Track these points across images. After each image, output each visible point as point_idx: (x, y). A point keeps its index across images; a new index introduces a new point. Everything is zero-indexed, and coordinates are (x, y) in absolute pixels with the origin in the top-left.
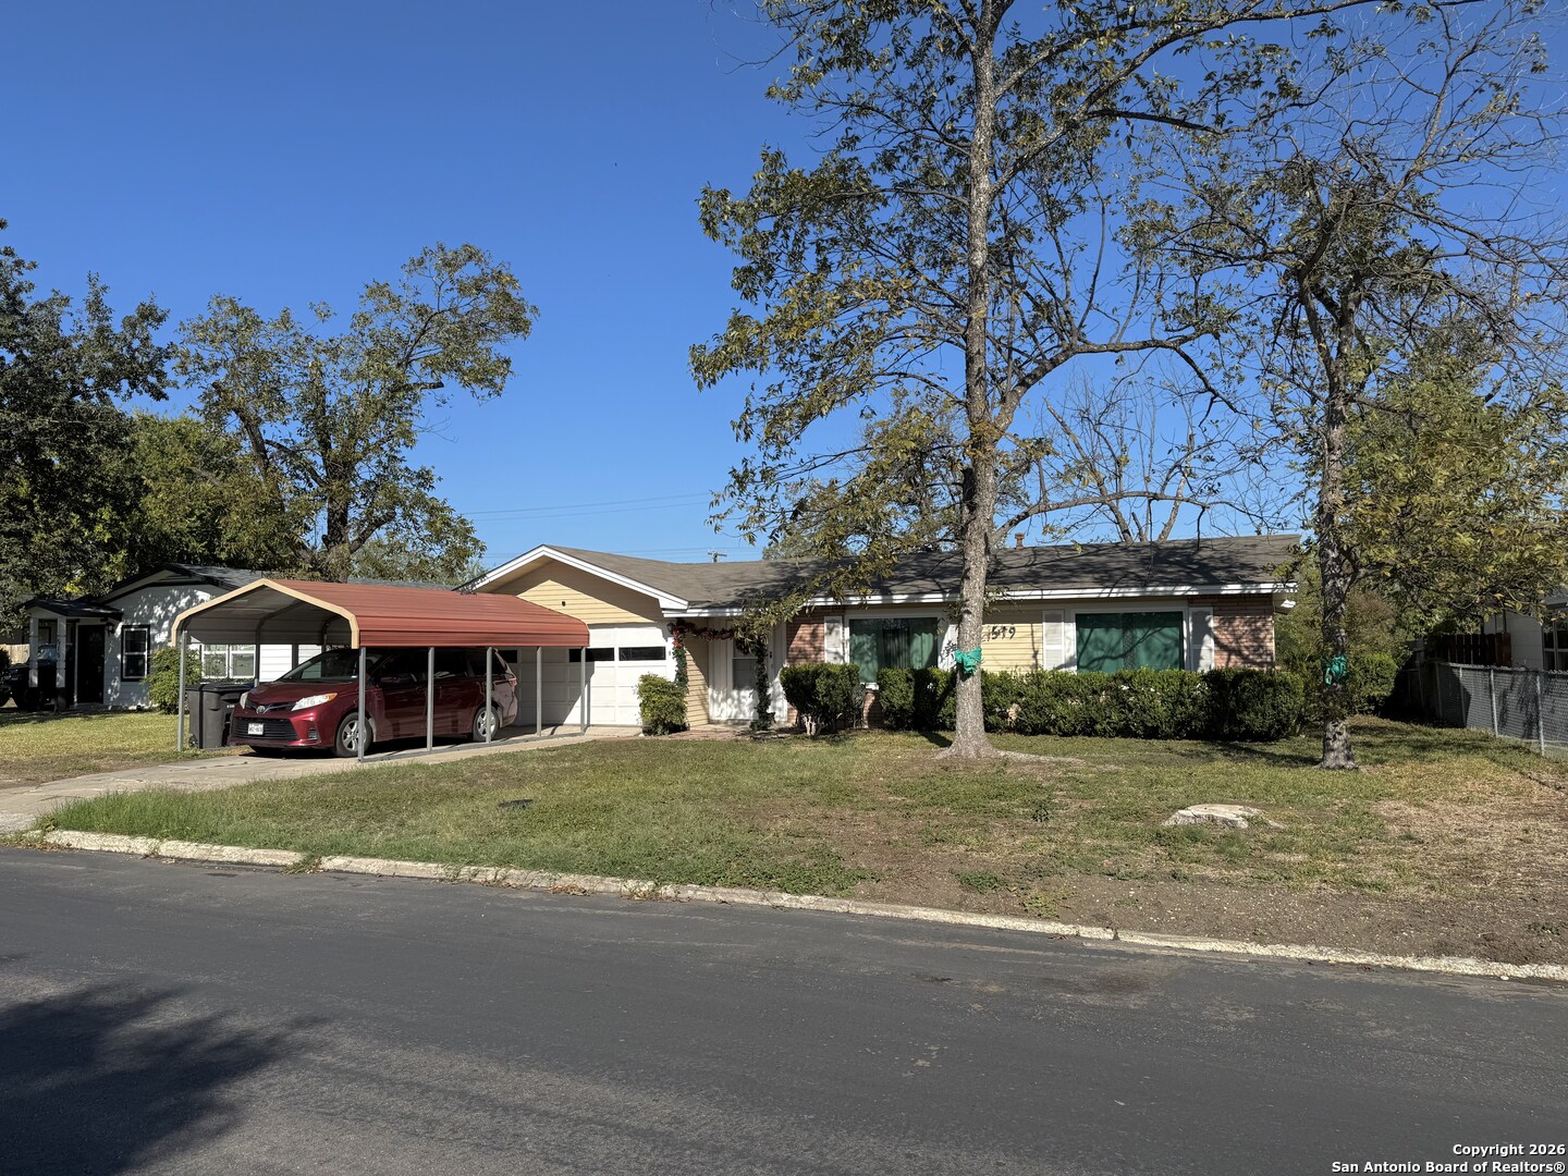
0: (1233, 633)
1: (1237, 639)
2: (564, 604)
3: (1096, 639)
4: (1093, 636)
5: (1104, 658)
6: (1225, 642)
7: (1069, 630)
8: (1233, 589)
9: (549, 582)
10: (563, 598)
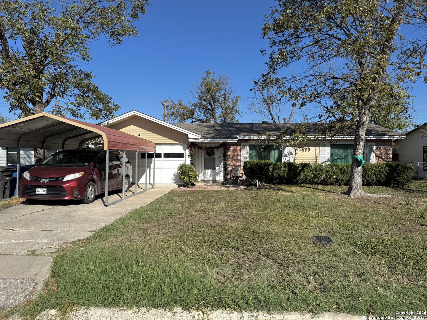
0: (380, 151)
1: (381, 153)
2: (139, 135)
3: (335, 153)
4: (334, 152)
5: (338, 159)
6: (378, 154)
7: (328, 150)
8: (386, 137)
9: (132, 126)
10: (139, 133)
